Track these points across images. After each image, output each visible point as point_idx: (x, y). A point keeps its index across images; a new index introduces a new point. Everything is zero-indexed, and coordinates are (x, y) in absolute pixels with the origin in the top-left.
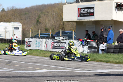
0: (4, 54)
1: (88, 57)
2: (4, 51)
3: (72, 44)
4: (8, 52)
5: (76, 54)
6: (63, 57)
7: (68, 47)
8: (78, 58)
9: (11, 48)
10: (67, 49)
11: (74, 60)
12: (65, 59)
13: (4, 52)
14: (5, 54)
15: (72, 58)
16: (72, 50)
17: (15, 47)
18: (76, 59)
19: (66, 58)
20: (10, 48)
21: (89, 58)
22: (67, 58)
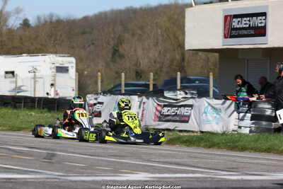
0: (51, 136)
1: (161, 135)
2: (51, 129)
3: (126, 105)
4: (63, 130)
5: (132, 126)
6: (104, 134)
7: (118, 113)
8: (137, 136)
9: (69, 120)
10: (114, 118)
11: (127, 142)
12: (107, 138)
13: (53, 131)
14: (55, 136)
15: (124, 135)
16: (125, 119)
17: (81, 117)
18: (132, 139)
19: (110, 136)
20: (67, 121)
21: (163, 137)
22: (113, 136)
